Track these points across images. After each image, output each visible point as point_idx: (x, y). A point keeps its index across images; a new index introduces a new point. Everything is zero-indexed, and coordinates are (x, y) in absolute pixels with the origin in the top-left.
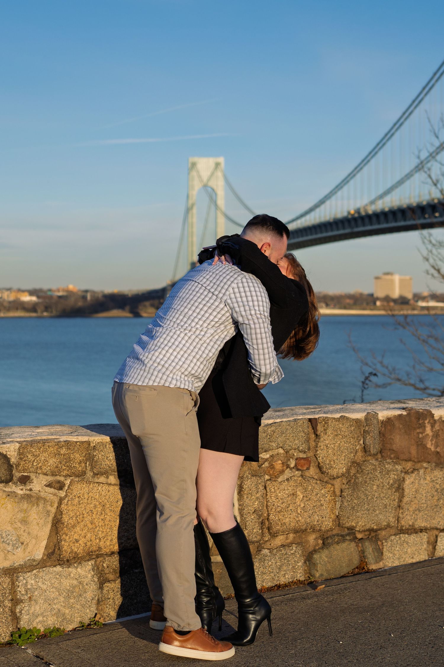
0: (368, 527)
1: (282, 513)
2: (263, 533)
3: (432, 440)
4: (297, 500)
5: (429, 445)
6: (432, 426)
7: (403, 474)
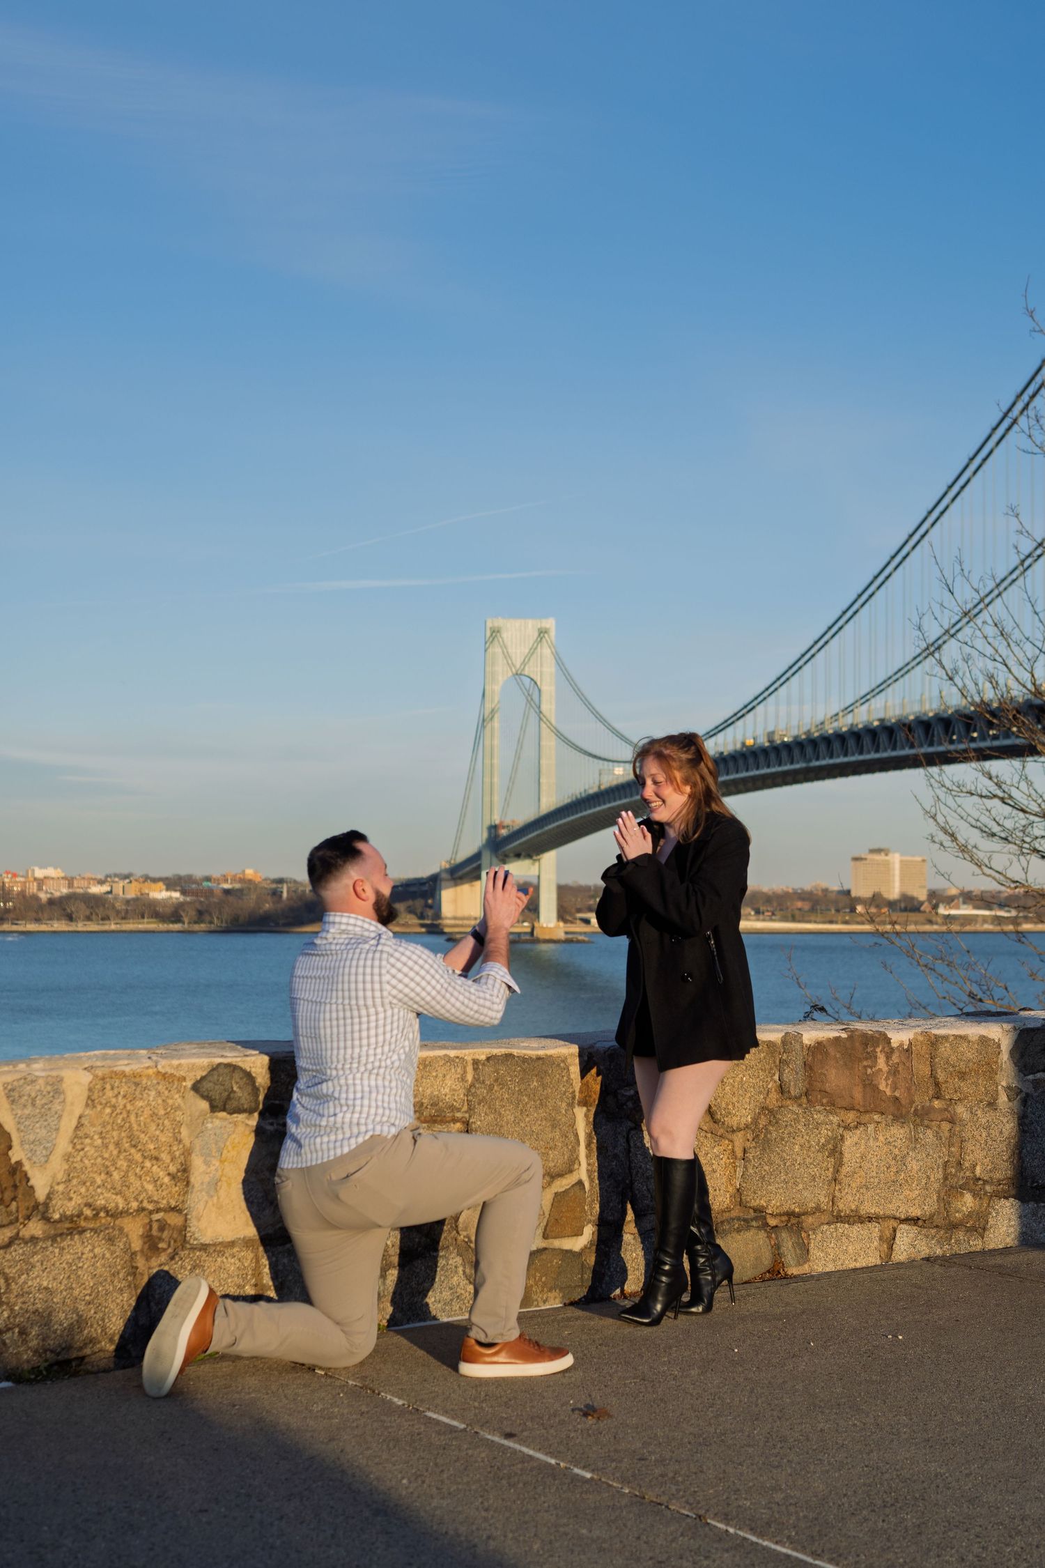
0: (785, 1208)
3: (886, 1079)
5: (882, 1087)
6: (888, 1057)
7: (841, 1130)
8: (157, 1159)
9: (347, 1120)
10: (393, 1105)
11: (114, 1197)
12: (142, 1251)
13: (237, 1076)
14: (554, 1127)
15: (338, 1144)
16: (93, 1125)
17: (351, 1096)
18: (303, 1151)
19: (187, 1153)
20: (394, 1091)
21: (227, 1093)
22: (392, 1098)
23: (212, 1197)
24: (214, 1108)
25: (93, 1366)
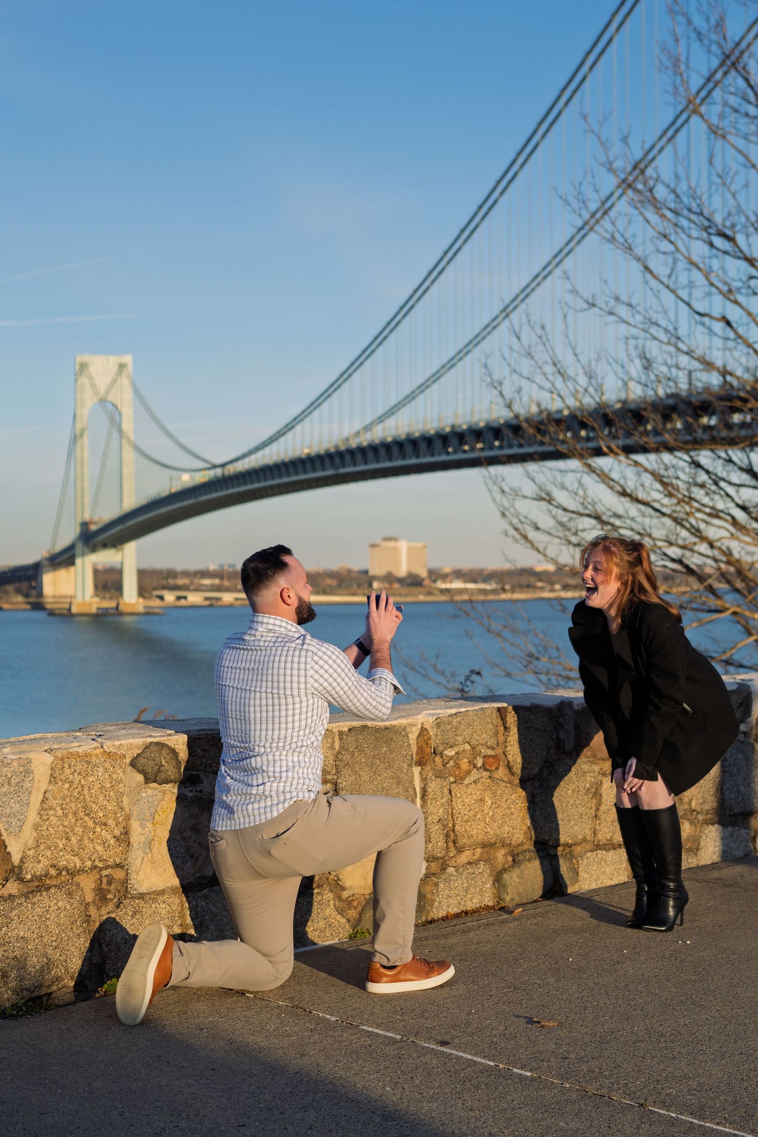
1: (469, 823)
2: (447, 847)
4: (485, 807)
7: (601, 776)
8: (105, 824)
9: (274, 788)
10: (311, 776)
11: (73, 858)
12: (94, 902)
13: (165, 752)
14: (398, 783)
15: (268, 809)
16: (55, 799)
17: (278, 769)
18: (236, 815)
19: (128, 818)
20: (313, 764)
21: (157, 767)
22: (310, 770)
23: (147, 854)
24: (147, 780)
25: (59, 1000)
